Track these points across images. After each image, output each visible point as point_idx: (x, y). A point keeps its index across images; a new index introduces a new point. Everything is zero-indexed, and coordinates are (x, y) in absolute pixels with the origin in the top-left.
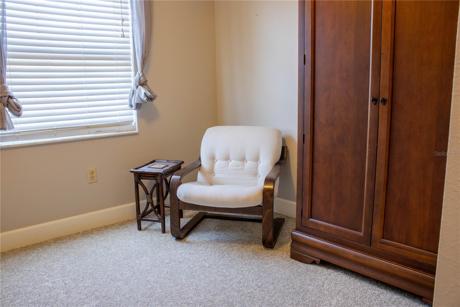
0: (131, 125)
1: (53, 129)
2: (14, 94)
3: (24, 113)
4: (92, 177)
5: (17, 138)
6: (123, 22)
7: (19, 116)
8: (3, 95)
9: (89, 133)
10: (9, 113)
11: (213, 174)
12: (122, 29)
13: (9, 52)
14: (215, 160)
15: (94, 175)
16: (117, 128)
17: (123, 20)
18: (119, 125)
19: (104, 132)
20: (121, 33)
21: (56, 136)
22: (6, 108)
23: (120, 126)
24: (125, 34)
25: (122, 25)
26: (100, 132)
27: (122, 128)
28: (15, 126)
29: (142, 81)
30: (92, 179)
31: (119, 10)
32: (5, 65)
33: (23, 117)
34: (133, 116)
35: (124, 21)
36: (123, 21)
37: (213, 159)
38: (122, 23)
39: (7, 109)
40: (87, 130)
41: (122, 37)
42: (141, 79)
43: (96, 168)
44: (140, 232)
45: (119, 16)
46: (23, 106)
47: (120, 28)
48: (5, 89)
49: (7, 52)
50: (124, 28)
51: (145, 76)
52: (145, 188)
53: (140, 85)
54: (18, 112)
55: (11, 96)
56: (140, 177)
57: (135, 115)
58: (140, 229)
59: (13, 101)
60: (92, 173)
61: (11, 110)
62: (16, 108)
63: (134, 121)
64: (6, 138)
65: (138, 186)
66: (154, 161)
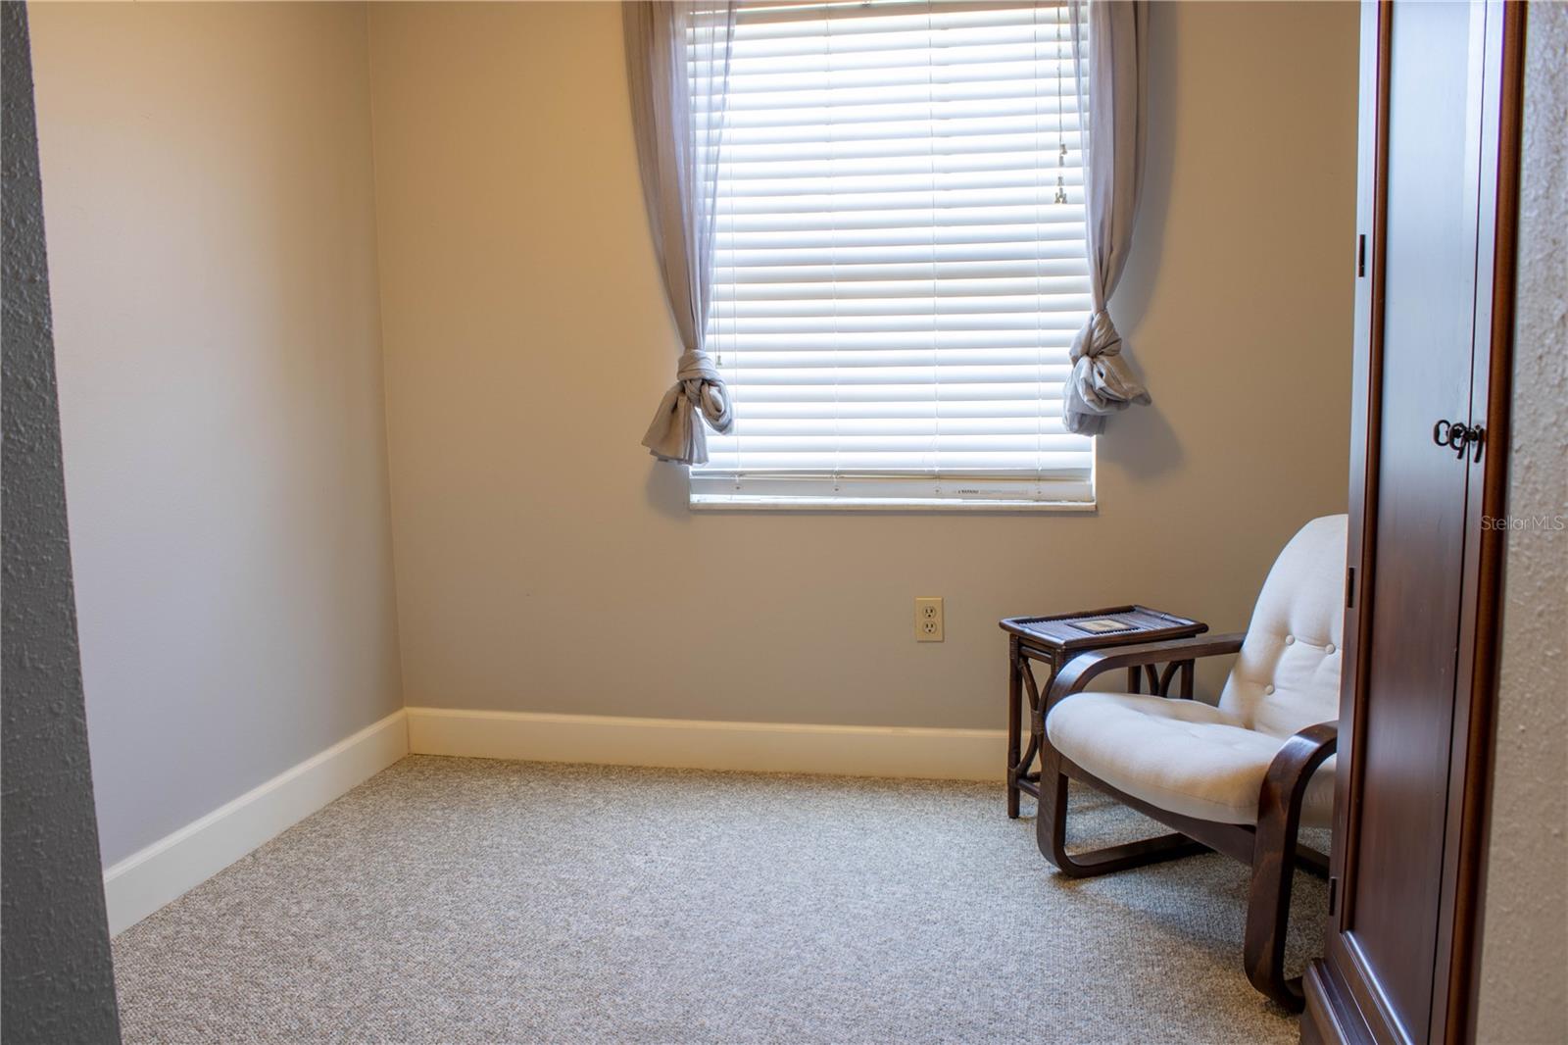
0: (1081, 481)
1: (831, 472)
3: (738, 424)
4: (930, 626)
5: (738, 488)
6: (1065, 157)
7: (723, 429)
8: (688, 376)
9: (938, 494)
10: (703, 422)
11: (1269, 688)
12: (1060, 178)
13: (719, 269)
14: (1288, 639)
15: (937, 619)
16: (1031, 487)
17: (1063, 148)
18: (1039, 480)
19: (987, 495)
20: (1056, 189)
21: (837, 492)
22: (696, 408)
23: (1041, 483)
24: (1067, 190)
25: (1062, 164)
26: (974, 495)
27: (1046, 487)
28: (711, 456)
29: (1096, 342)
30: (927, 630)
32: (706, 317)
33: (737, 434)
34: (1082, 452)
35: (1069, 152)
36: (1065, 152)
37: (1282, 634)
38: (1061, 158)
39: (699, 410)
40: (937, 484)
41: (1057, 201)
42: (1096, 334)
43: (943, 600)
45: (1053, 137)
47: (1053, 174)
48: (695, 362)
49: (715, 269)
50: (1067, 173)
51: (1111, 326)
52: (1033, 687)
53: (1087, 354)
54: (723, 420)
55: (708, 377)
56: (1022, 648)
57: (1090, 450)
58: (1014, 813)
59: (714, 391)
60: (930, 612)
61: (708, 415)
62: (719, 411)
63: (1090, 470)
64: (709, 484)
65: (1019, 674)
66: (1129, 610)
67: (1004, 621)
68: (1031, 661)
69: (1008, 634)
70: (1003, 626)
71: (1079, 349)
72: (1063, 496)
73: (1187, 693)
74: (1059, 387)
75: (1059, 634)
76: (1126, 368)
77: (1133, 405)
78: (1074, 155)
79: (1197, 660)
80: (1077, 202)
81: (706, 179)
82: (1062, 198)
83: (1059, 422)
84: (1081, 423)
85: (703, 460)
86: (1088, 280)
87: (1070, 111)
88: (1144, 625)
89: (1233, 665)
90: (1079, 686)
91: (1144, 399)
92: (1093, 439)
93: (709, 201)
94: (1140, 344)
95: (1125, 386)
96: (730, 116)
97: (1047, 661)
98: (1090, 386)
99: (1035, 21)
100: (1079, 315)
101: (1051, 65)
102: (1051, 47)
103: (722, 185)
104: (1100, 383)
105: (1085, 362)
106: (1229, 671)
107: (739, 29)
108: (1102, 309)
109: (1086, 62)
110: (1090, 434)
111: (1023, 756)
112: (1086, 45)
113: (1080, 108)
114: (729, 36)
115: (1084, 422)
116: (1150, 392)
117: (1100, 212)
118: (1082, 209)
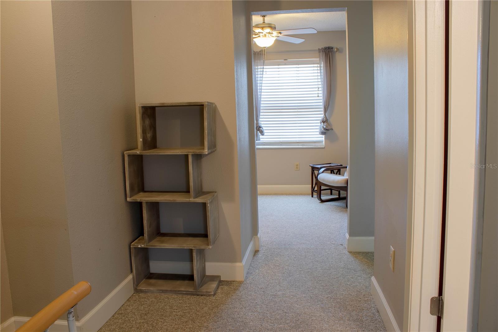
0: (322, 143)
2: (262, 125)
3: (265, 134)
5: (264, 145)
7: (263, 135)
8: (258, 126)
9: (298, 146)
10: (259, 134)
16: (314, 144)
17: (318, 88)
20: (317, 95)
21: (281, 145)
24: (319, 95)
25: (318, 91)
27: (316, 144)
28: (261, 140)
30: (297, 168)
31: (317, 83)
32: (259, 116)
33: (265, 136)
34: (322, 138)
39: (258, 132)
40: (298, 144)
42: (324, 119)
43: (299, 163)
44: (312, 198)
45: (317, 86)
46: (265, 131)
47: (317, 92)
48: (259, 123)
50: (319, 92)
51: (326, 118)
52: (315, 175)
53: (323, 122)
54: (263, 133)
55: (260, 126)
56: (313, 169)
57: (323, 138)
58: (312, 197)
59: (261, 128)
60: (297, 165)
61: (260, 132)
62: (262, 132)
63: (323, 141)
64: (259, 144)
65: (313, 173)
66: (330, 164)
67: (310, 165)
68: (315, 171)
69: (311, 167)
70: (310, 166)
71: (321, 122)
72: (319, 145)
73: (340, 174)
74: (318, 127)
75: (319, 166)
76: (329, 124)
77: (330, 130)
78: (320, 89)
79: (341, 169)
80: (321, 97)
81: (259, 95)
82: (318, 96)
83: (318, 133)
84: (322, 133)
85: (259, 140)
86: (323, 110)
87: (320, 82)
88: (332, 165)
89: (346, 170)
90: (323, 172)
91: (332, 129)
92: (324, 136)
93: (260, 96)
94: (331, 120)
95: (329, 127)
96: (263, 82)
97: (317, 170)
98: (323, 127)
99: (314, 67)
100: (321, 116)
101: (316, 74)
102: (316, 71)
103: (262, 94)
104: (325, 127)
105: (322, 123)
106: (345, 172)
107: (265, 67)
108: (325, 115)
109: (322, 74)
110: (323, 135)
111: (314, 187)
112: (322, 71)
113: (321, 82)
114: (263, 68)
115: (323, 133)
116: (333, 128)
117: (324, 99)
118: (321, 98)
